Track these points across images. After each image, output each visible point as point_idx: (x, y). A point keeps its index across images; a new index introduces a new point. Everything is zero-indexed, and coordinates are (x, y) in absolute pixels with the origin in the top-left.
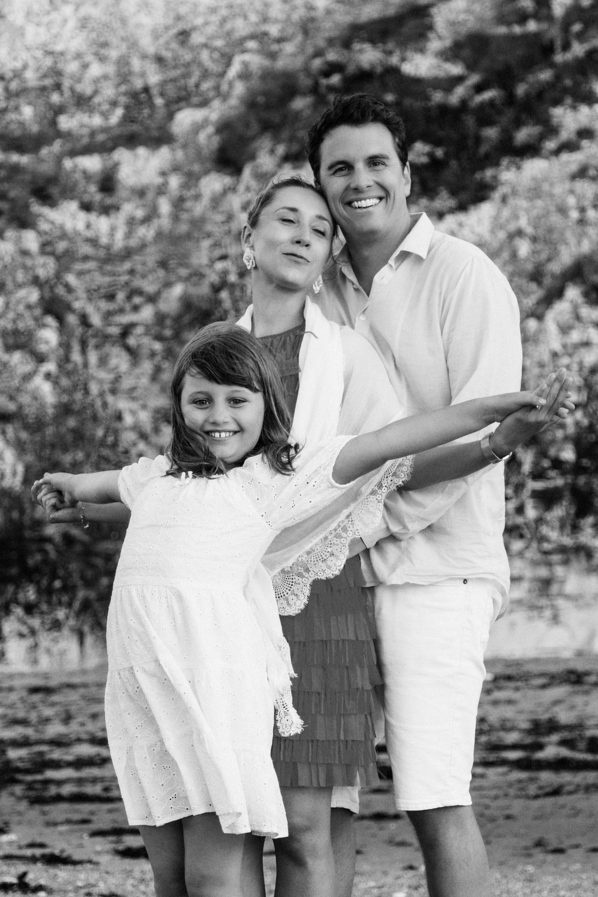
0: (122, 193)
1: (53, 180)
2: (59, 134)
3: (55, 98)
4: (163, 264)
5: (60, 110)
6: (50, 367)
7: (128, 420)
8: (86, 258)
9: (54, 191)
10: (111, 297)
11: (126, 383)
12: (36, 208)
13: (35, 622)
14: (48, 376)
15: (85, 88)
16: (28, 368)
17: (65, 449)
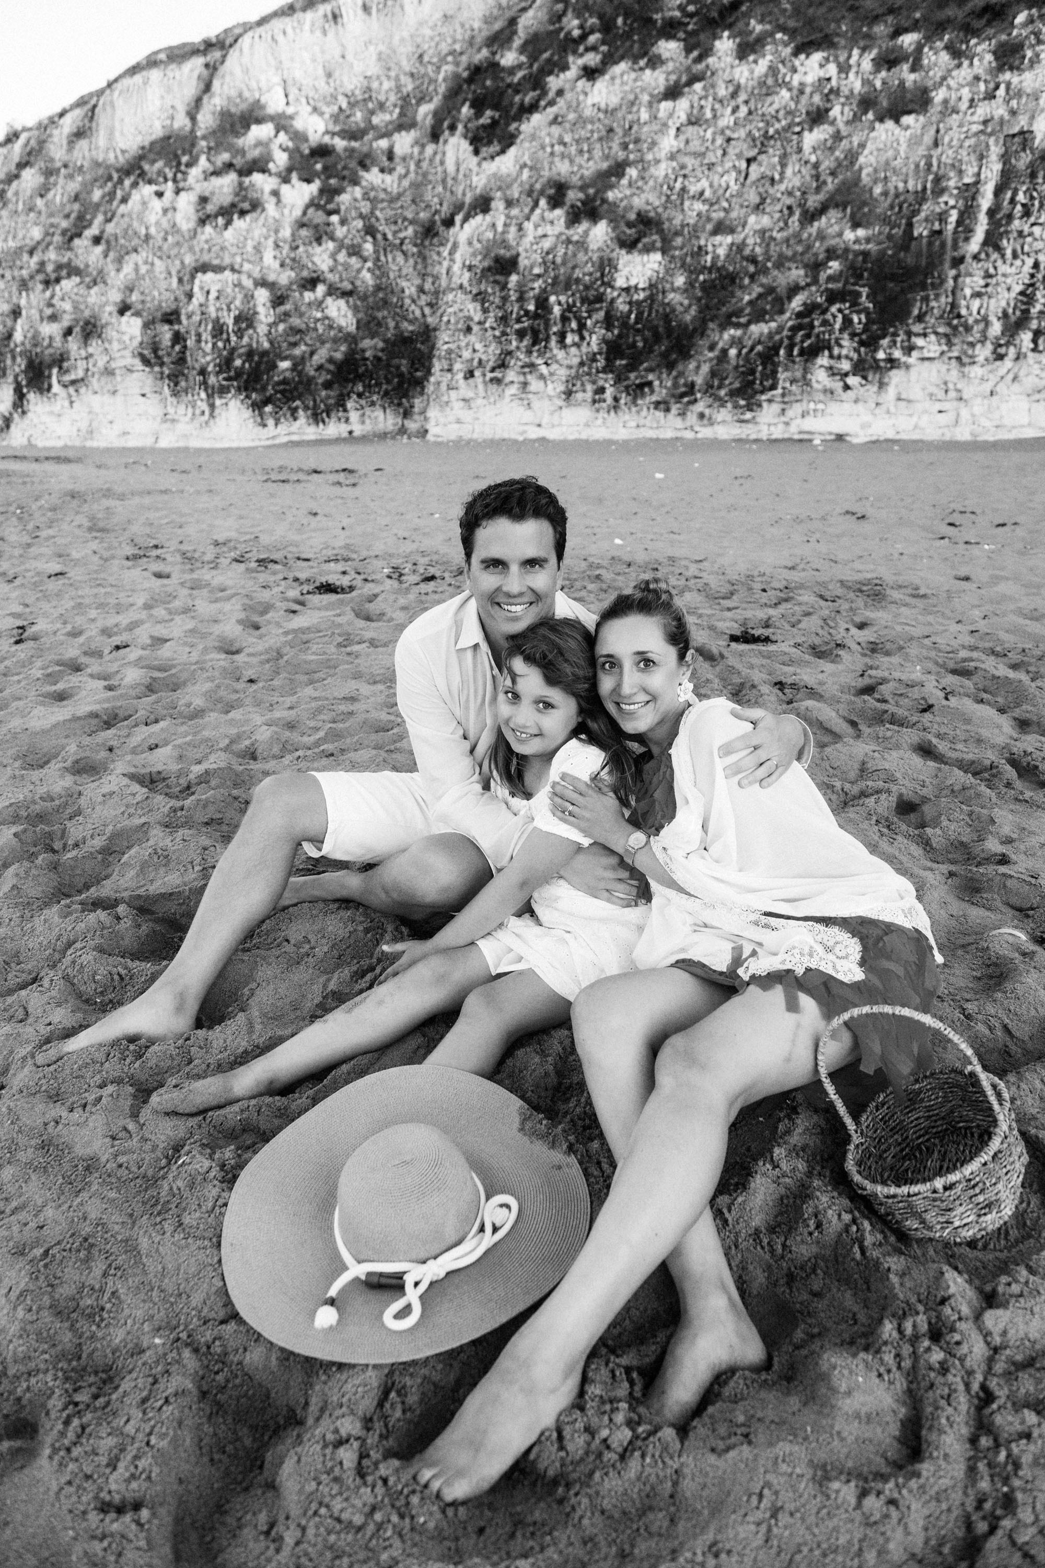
0: (397, 160)
1: (368, 155)
2: (373, 128)
3: (370, 105)
4: (413, 201)
5: (372, 113)
6: (369, 264)
7: (407, 292)
8: (383, 201)
9: (368, 162)
10: (396, 223)
11: (404, 272)
12: (362, 173)
13: (363, 402)
14: (369, 270)
15: (382, 98)
16: (359, 266)
17: (379, 310)
